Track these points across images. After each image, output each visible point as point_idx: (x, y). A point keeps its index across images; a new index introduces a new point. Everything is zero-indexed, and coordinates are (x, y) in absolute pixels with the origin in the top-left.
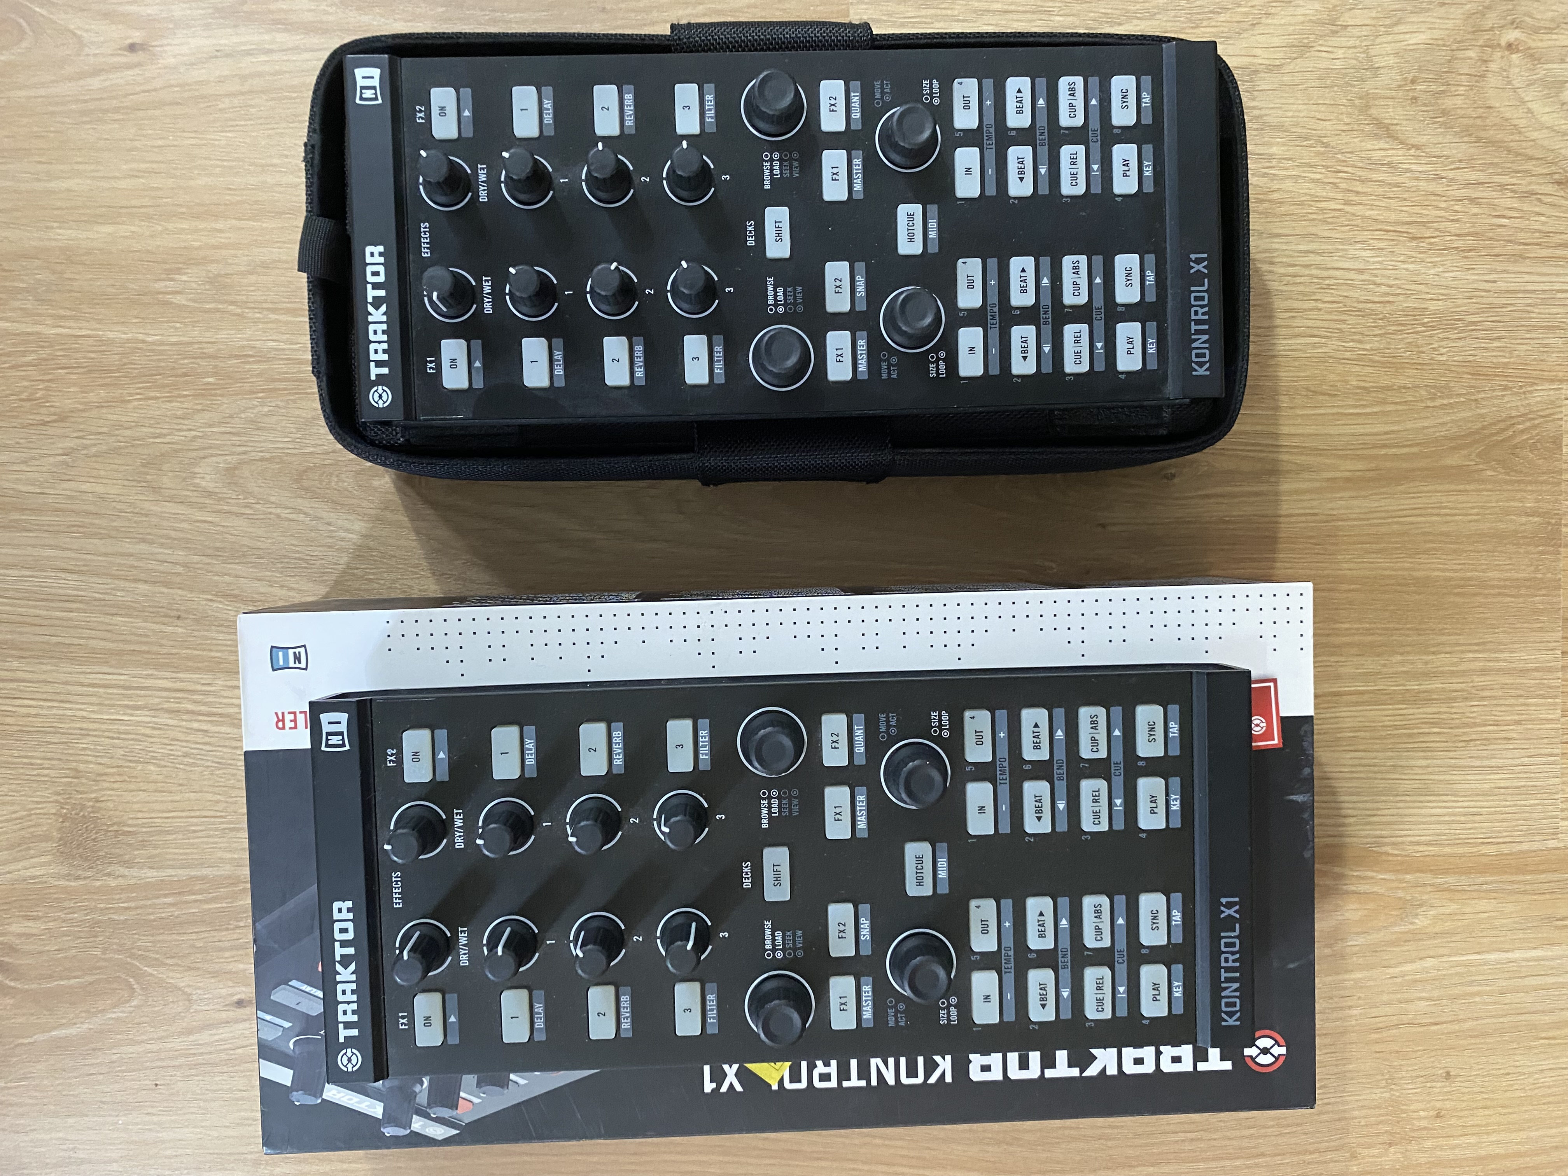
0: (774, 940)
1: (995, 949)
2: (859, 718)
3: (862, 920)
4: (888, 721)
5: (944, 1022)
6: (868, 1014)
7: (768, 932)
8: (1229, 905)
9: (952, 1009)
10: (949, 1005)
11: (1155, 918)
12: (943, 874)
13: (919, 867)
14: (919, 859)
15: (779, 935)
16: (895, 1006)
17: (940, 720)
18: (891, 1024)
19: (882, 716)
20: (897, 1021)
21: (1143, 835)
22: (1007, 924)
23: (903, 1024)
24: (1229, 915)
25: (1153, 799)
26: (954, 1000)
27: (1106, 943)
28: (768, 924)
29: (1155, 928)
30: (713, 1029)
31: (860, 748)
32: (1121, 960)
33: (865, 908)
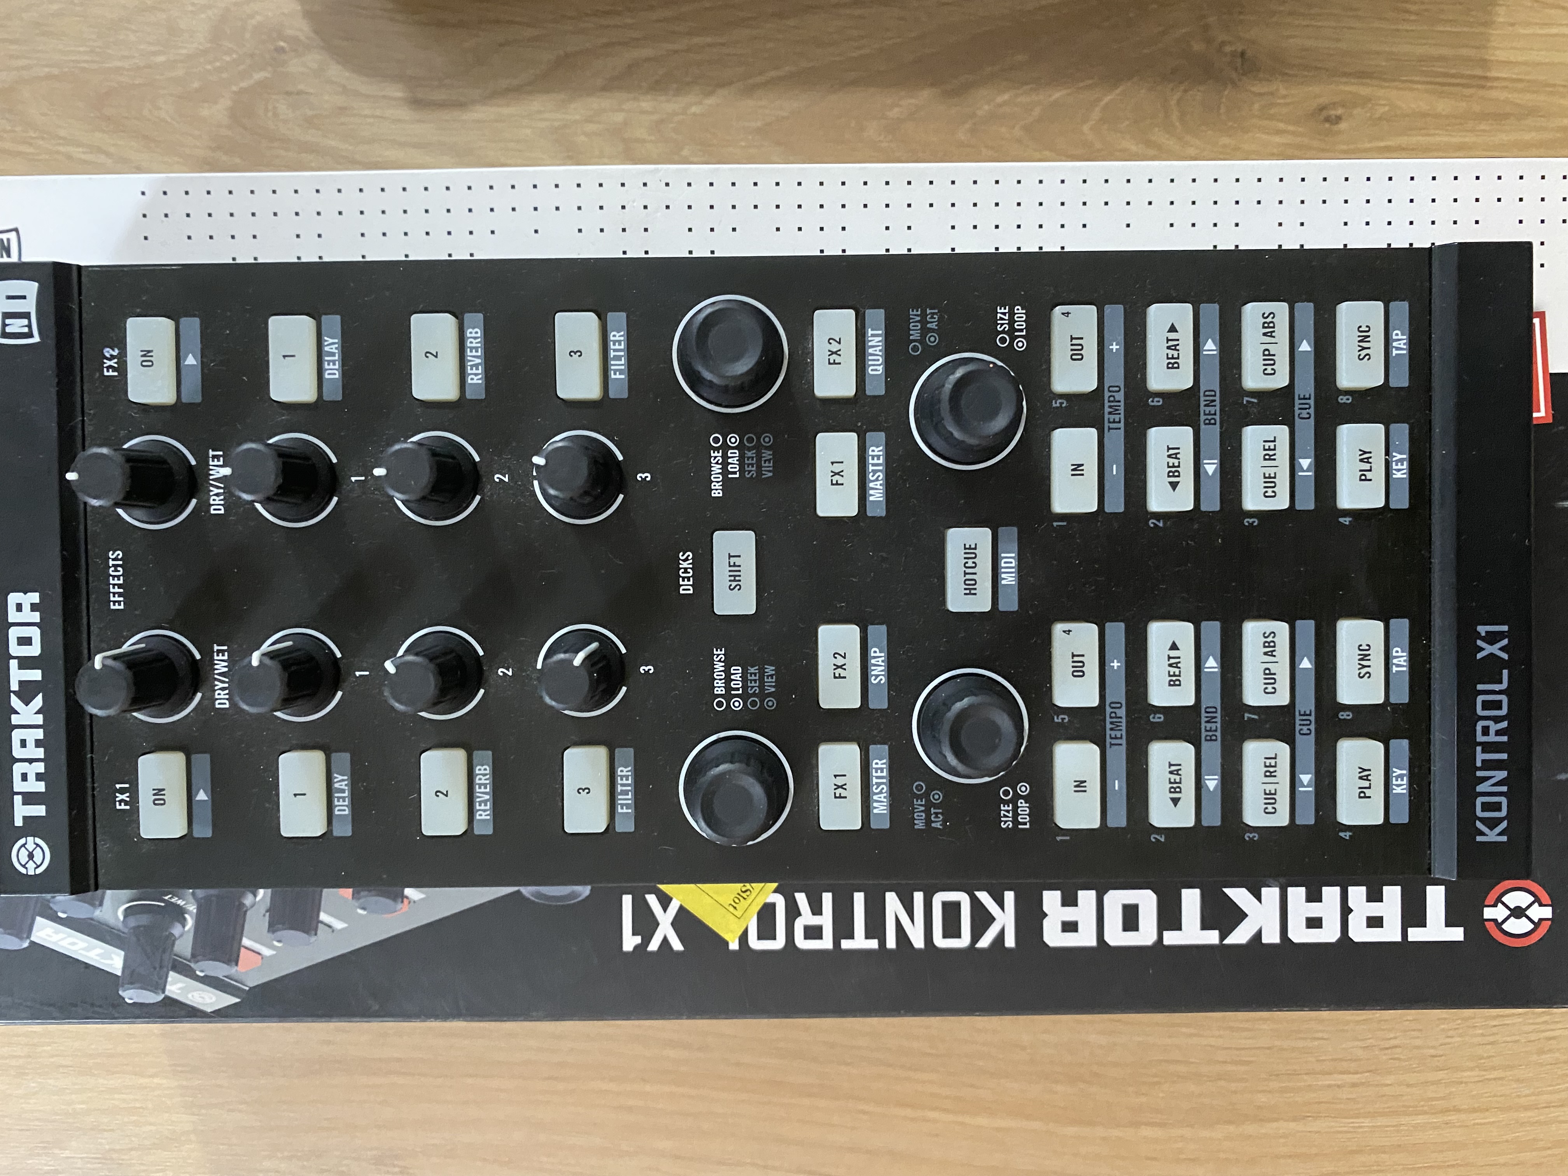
0: (728, 680)
1: (1095, 702)
2: (876, 316)
3: (874, 652)
4: (924, 322)
5: (1007, 823)
6: (881, 806)
7: (719, 667)
8: (1492, 638)
9: (1021, 803)
10: (1017, 796)
11: (1364, 657)
12: (1009, 578)
13: (970, 564)
14: (970, 551)
15: (737, 672)
16: (927, 795)
17: (1012, 322)
18: (920, 825)
19: (915, 314)
20: (928, 821)
21: (1346, 521)
22: (1116, 664)
23: (938, 825)
24: (1492, 654)
25: (1365, 457)
26: (1024, 788)
27: (1282, 699)
28: (719, 654)
29: (1364, 674)
30: (626, 825)
31: (876, 367)
32: (1305, 731)
33: (879, 632)
